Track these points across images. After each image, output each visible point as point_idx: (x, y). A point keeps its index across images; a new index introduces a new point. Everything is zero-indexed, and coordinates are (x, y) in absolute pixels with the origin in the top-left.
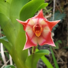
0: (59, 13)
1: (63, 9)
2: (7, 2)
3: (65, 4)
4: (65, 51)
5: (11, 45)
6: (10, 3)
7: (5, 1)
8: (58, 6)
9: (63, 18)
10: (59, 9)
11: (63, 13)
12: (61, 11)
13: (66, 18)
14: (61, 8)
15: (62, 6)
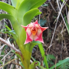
0: (43, 20)
1: (45, 18)
2: (16, 9)
3: (47, 14)
4: (47, 43)
5: (17, 36)
6: (18, 10)
7: (15, 8)
8: (42, 16)
9: (45, 23)
10: (42, 17)
11: (45, 20)
12: (44, 19)
13: (47, 23)
14: (43, 17)
15: (44, 16)
